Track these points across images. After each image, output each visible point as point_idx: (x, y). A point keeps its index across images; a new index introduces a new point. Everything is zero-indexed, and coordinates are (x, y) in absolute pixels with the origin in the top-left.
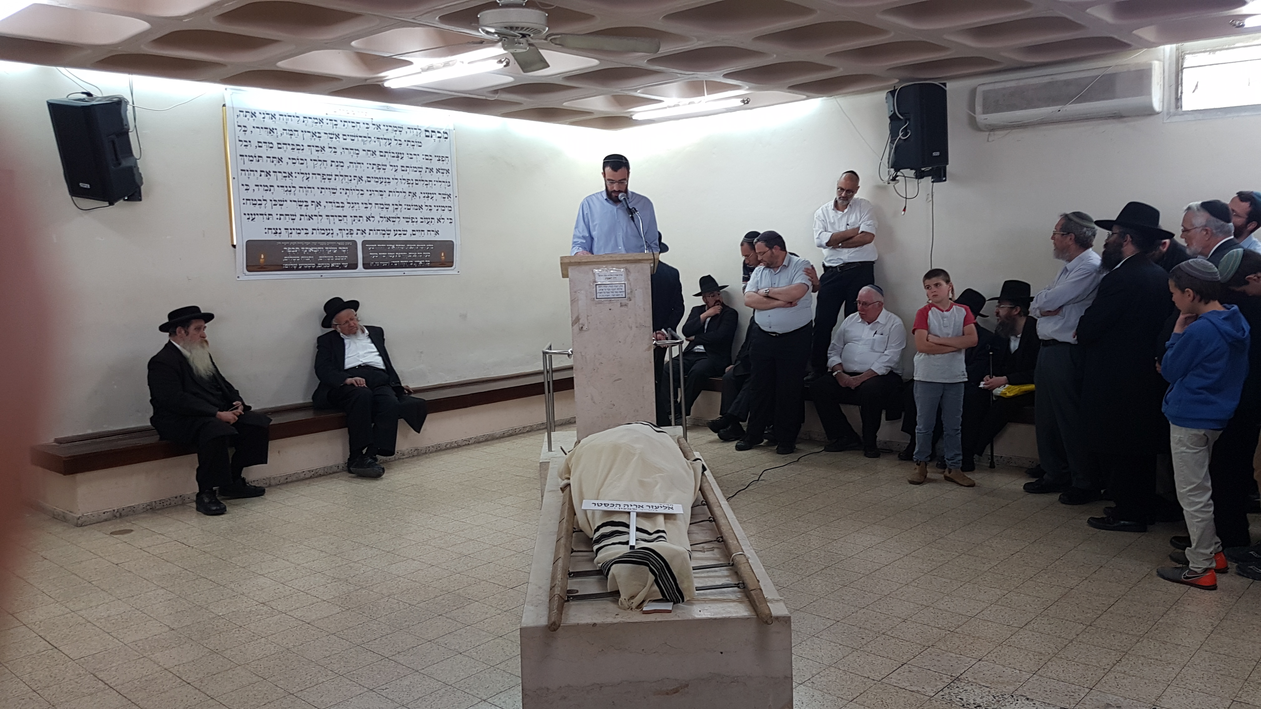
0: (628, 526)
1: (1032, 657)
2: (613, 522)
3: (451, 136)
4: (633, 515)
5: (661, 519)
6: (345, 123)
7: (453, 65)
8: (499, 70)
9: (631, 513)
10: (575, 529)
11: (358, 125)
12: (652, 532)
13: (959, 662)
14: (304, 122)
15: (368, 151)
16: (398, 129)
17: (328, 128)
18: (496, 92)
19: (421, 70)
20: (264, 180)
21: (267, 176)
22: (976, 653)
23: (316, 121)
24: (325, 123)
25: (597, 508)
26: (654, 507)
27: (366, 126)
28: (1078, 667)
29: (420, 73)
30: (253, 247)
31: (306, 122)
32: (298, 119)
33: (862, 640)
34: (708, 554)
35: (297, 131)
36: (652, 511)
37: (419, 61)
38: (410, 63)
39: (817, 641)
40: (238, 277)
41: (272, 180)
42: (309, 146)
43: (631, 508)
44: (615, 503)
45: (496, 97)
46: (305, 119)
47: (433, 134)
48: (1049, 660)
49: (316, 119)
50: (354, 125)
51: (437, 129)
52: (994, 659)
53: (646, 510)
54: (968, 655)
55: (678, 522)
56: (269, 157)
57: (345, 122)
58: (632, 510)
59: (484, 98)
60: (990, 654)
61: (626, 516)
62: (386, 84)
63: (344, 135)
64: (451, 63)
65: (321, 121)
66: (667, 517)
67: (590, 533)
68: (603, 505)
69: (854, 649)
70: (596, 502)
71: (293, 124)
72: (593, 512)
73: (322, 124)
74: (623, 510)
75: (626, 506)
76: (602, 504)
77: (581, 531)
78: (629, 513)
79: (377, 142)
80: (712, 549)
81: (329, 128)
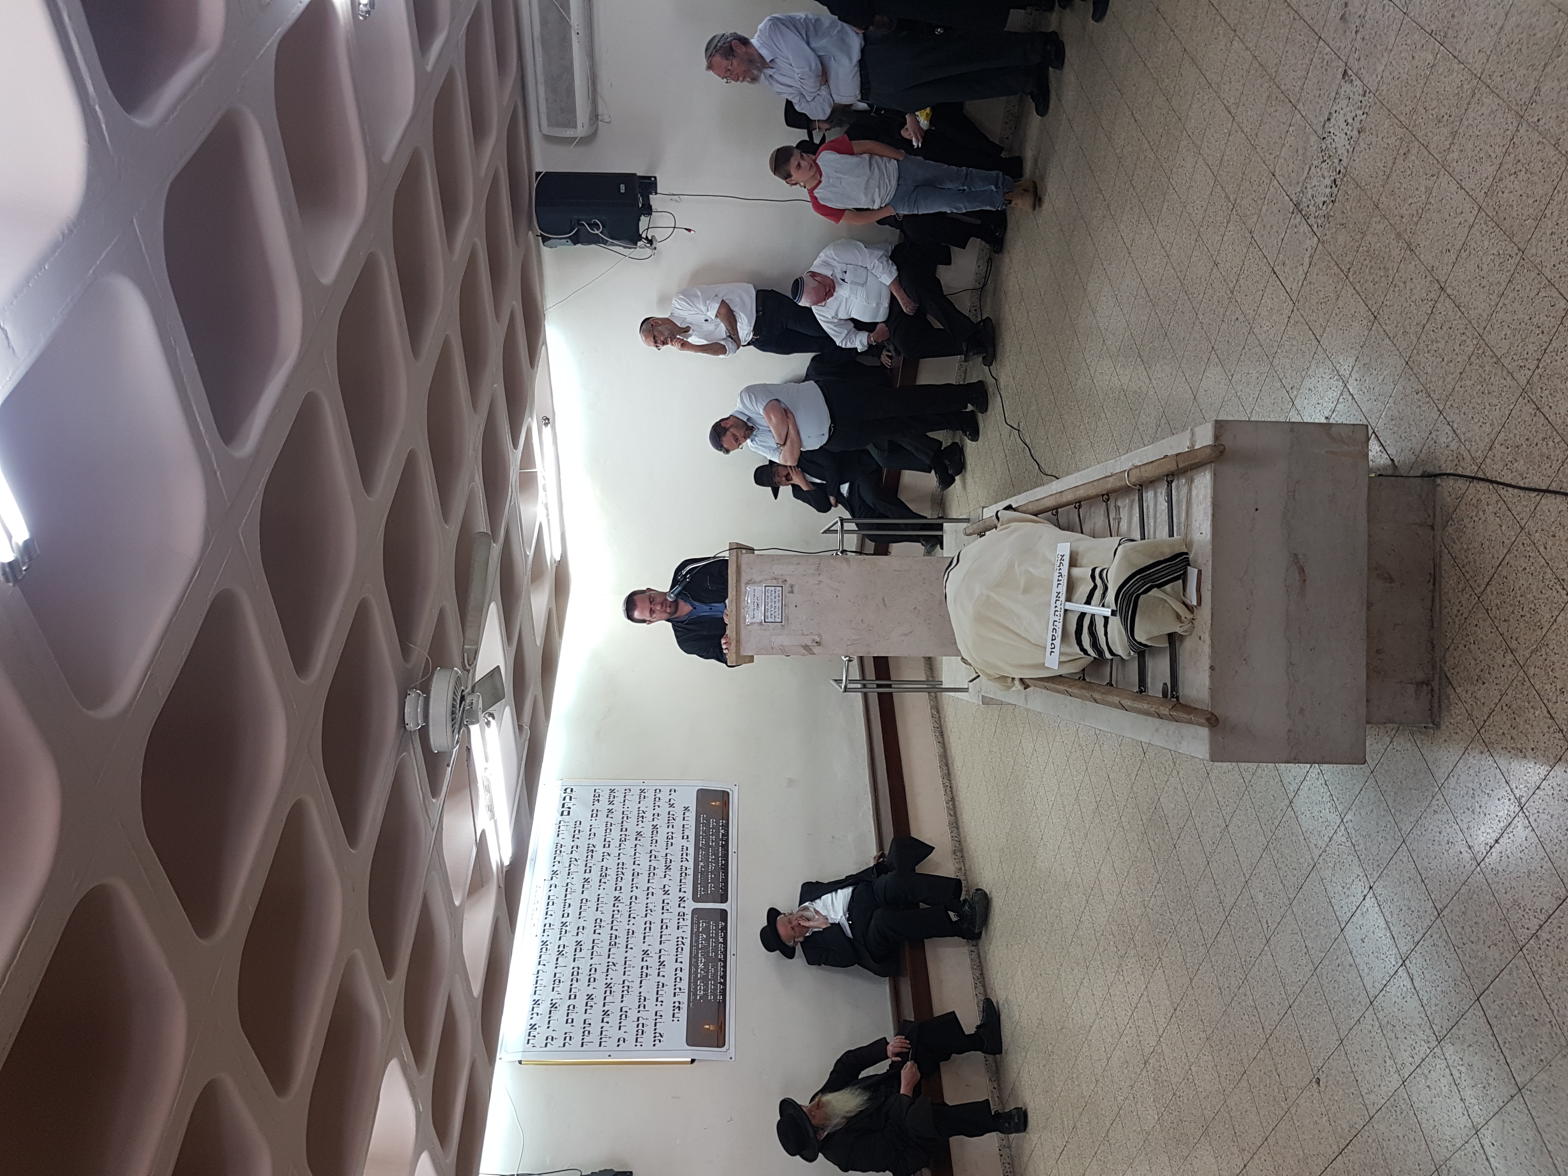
0: (1083, 615)
1: (1273, 109)
2: (1076, 632)
3: (570, 784)
4: (1069, 606)
5: (1076, 571)
6: (549, 913)
7: (488, 781)
8: (497, 724)
9: (1067, 608)
10: (1080, 677)
11: (551, 898)
12: (1092, 585)
13: (1275, 201)
14: (544, 965)
15: (583, 887)
16: (558, 849)
17: (553, 936)
18: (520, 727)
19: (493, 821)
20: (614, 1019)
21: (609, 1015)
22: (1263, 178)
23: (544, 950)
24: (548, 938)
25: (1057, 650)
26: (1060, 578)
27: (553, 888)
28: (1290, 52)
29: (495, 822)
30: (695, 1038)
31: (545, 962)
32: (540, 972)
33: (1240, 320)
34: (1124, 514)
35: (555, 974)
36: (1065, 581)
37: (483, 821)
38: (483, 832)
39: (1237, 377)
40: (731, 1058)
41: (614, 1008)
42: (574, 961)
43: (1059, 607)
44: (1051, 627)
45: (526, 727)
46: (541, 963)
47: (566, 806)
48: (1278, 87)
49: (541, 949)
50: (551, 903)
51: (560, 801)
52: (1272, 157)
53: (1063, 589)
54: (1267, 189)
55: (1080, 550)
56: (586, 1010)
57: (547, 914)
58: (1062, 606)
59: (527, 743)
60: (1267, 162)
61: (1069, 614)
62: (507, 862)
63: (563, 917)
64: (486, 783)
65: (544, 943)
66: (1073, 563)
67: (1087, 660)
68: (1054, 642)
69: (1251, 331)
70: (1049, 650)
71: (547, 979)
72: (1061, 654)
73: (548, 943)
74: (1062, 618)
75: (1057, 613)
76: (1052, 644)
77: (1083, 670)
78: (1066, 611)
79: (572, 876)
80: (1118, 508)
81: (554, 934)
